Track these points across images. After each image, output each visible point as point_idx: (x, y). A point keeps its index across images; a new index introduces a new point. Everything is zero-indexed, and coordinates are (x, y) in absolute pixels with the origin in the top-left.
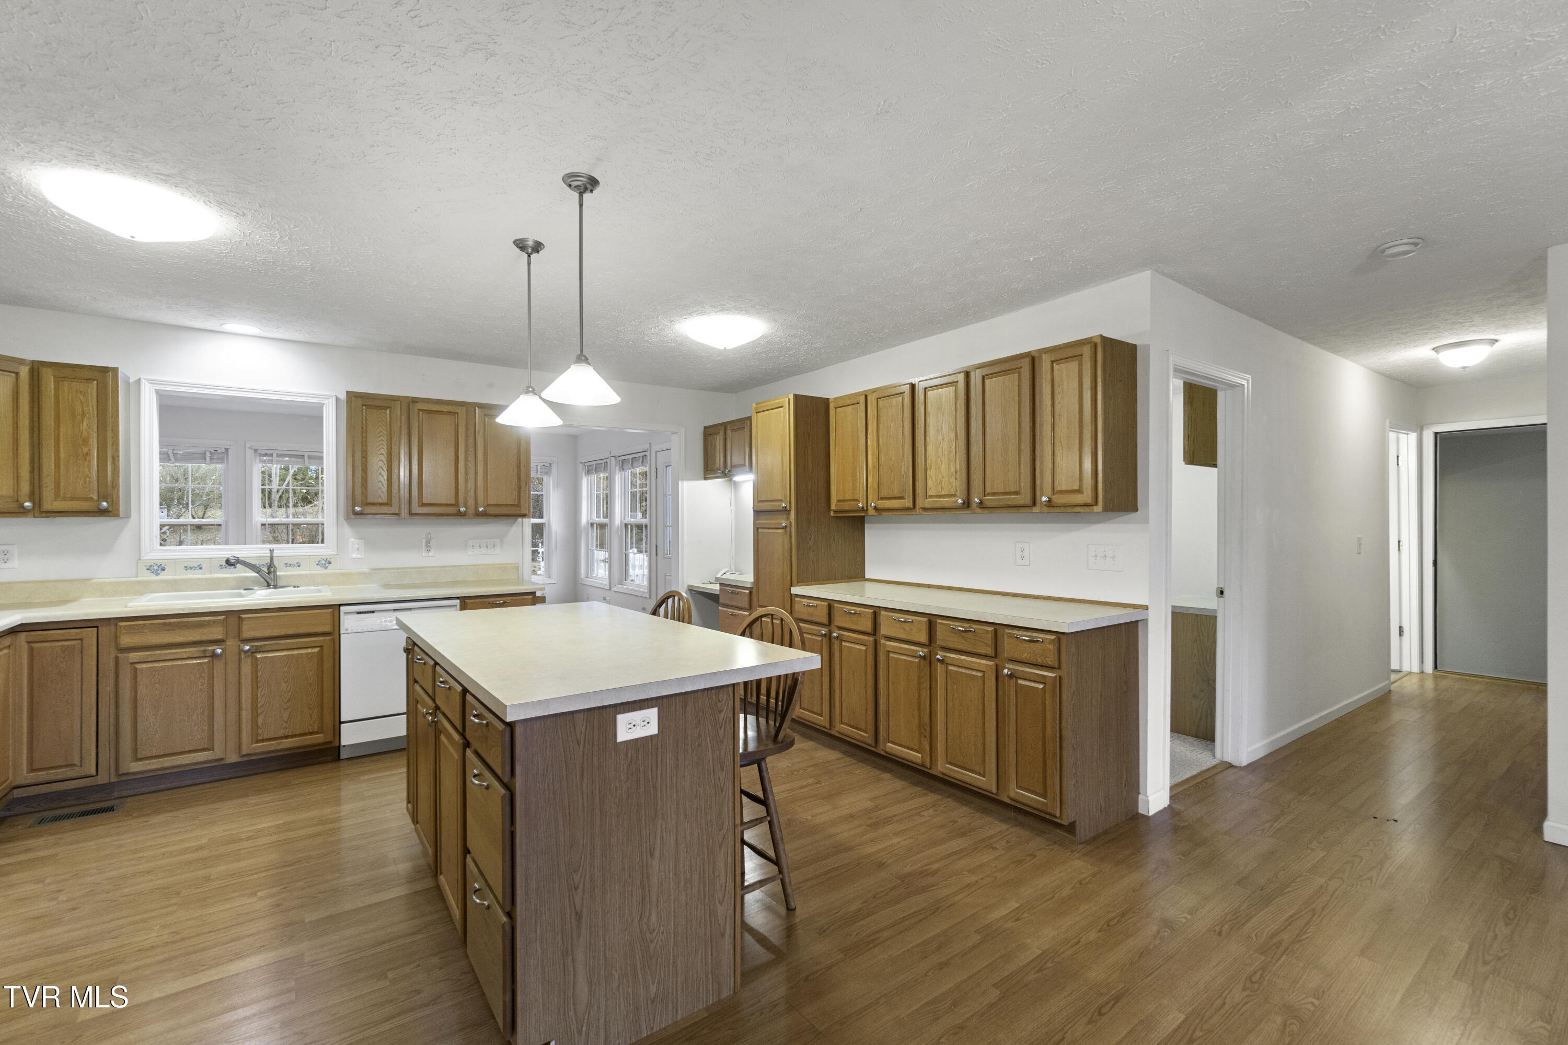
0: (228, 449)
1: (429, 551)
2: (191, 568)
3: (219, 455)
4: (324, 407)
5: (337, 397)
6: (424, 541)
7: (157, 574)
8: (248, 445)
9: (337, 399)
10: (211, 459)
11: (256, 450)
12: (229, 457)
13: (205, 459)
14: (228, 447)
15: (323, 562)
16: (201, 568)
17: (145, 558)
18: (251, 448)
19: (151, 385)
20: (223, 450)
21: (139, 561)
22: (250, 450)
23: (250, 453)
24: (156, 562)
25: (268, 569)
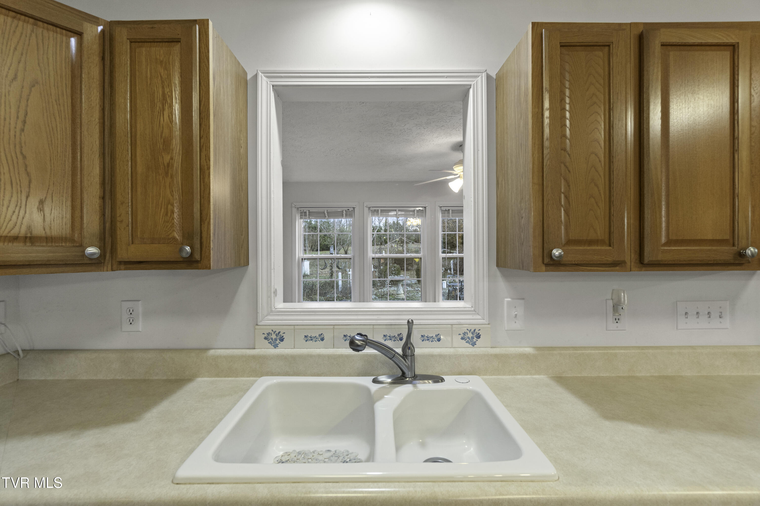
0: (354, 208)
1: (617, 320)
2: (311, 339)
3: (349, 213)
4: (471, 91)
5: (487, 74)
6: (610, 303)
7: (276, 346)
8: (365, 205)
9: (489, 77)
10: (346, 215)
11: (369, 208)
12: (355, 211)
13: (343, 215)
14: (355, 207)
15: (470, 335)
16: (322, 339)
17: (264, 323)
18: (366, 207)
19: (268, 80)
20: (352, 209)
21: (257, 327)
22: (366, 208)
23: (366, 210)
24: (274, 328)
25: (404, 350)
